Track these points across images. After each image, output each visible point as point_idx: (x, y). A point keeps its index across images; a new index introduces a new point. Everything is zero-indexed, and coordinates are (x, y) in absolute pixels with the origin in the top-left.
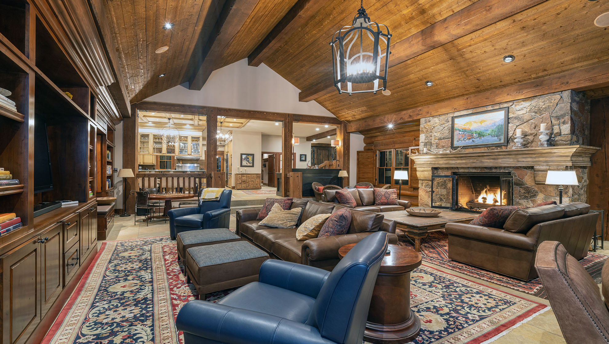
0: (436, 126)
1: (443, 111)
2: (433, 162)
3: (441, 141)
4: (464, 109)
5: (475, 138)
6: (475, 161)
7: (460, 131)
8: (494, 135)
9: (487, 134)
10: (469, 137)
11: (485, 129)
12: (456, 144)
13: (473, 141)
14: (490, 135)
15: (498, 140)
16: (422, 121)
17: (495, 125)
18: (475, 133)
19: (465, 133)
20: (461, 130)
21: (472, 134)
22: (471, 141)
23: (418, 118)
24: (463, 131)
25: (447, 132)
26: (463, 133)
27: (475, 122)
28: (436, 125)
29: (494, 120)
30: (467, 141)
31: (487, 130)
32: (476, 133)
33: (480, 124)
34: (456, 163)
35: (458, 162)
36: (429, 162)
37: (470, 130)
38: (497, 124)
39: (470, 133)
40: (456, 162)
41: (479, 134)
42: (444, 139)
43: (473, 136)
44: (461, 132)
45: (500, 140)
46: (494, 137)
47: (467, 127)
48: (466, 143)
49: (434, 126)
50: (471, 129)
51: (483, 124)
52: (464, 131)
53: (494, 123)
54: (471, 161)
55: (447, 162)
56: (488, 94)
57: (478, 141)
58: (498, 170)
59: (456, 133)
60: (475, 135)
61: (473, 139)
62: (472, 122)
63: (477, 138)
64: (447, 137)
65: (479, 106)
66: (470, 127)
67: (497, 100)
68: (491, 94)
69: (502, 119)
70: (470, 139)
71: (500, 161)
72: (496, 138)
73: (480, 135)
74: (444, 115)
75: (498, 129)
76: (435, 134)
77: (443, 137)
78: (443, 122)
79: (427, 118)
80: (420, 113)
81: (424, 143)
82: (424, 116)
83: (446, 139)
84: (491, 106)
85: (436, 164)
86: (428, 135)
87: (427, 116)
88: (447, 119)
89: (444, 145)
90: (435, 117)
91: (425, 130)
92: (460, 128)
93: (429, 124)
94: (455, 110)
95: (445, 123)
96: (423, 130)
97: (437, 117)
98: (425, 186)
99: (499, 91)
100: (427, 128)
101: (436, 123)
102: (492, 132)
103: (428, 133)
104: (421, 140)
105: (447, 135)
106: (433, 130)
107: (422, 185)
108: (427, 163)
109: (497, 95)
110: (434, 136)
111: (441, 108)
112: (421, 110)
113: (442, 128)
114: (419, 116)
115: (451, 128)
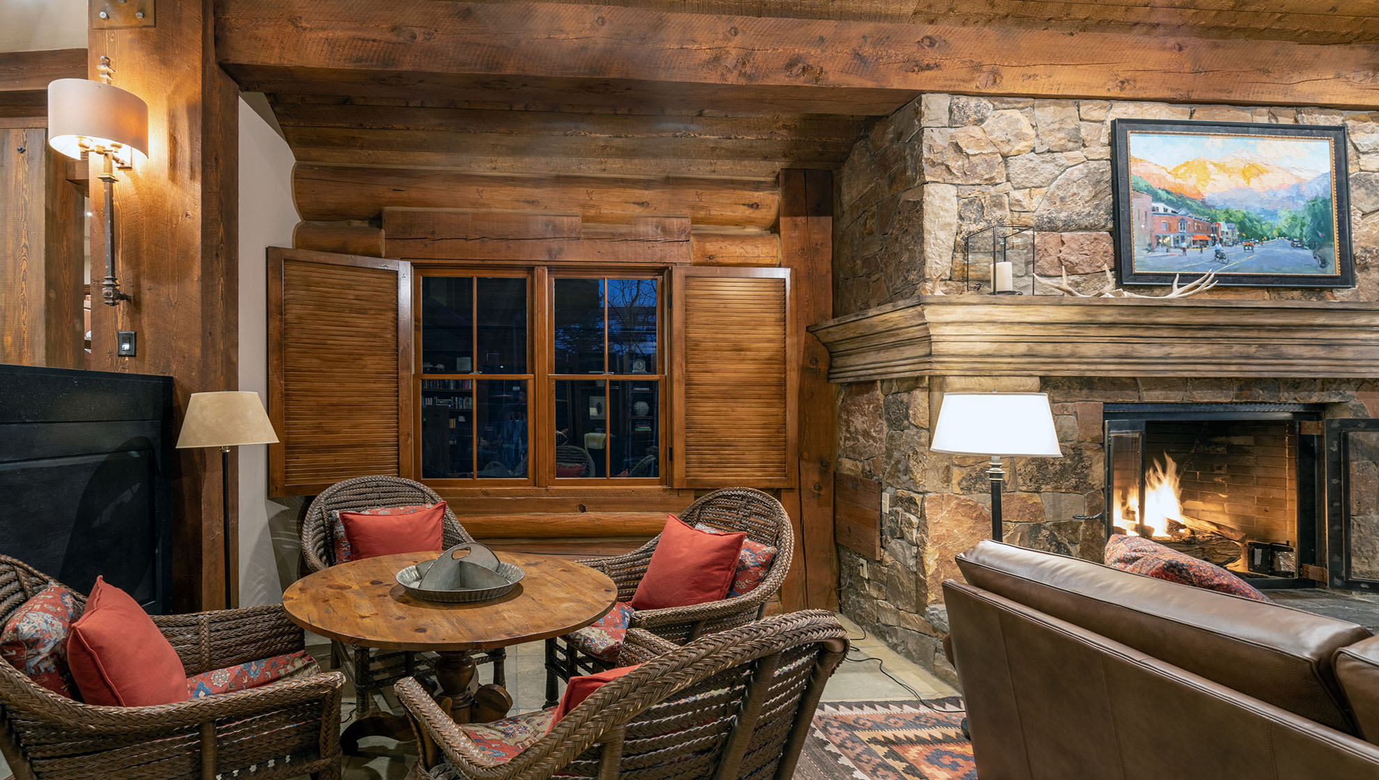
0: (1019, 153)
1: (1065, 79)
2: (1048, 348)
3: (1052, 238)
4: (1167, 94)
5: (1226, 245)
6: (1252, 350)
7: (1157, 198)
8: (1301, 241)
9: (1275, 233)
10: (1200, 236)
11: (1267, 207)
12: (1143, 259)
13: (1220, 256)
14: (1284, 235)
15: (1315, 262)
16: (935, 107)
17: (1300, 196)
18: (1224, 216)
19: (1183, 212)
20: (1164, 195)
21: (1214, 220)
22: (1209, 252)
23: (915, 81)
24: (1169, 202)
25: (1086, 193)
26: (1170, 210)
27: (1221, 167)
28: (1021, 146)
29: (1295, 173)
30: (1193, 252)
31: (1274, 214)
32: (1228, 221)
33: (1241, 181)
34: (1167, 356)
35: (1178, 350)
36: (1022, 348)
37: (1203, 202)
38: (1309, 193)
39: (1204, 214)
40: (1167, 349)
41: (1242, 227)
42: (1067, 226)
43: (1215, 230)
44: (1161, 207)
45: (1324, 263)
46: (1302, 247)
47: (1189, 183)
48: (1189, 260)
49: (1006, 149)
50: (1207, 196)
51: (1255, 183)
52: (1177, 200)
53: (1298, 187)
54: (1236, 349)
55: (1121, 349)
56: (1266, 49)
57: (1241, 260)
58: (1304, 394)
59: (1139, 205)
60: (1224, 227)
61: (1219, 246)
62: (1211, 167)
63: (1235, 243)
64: (1085, 222)
65: (1224, 97)
66: (1201, 188)
67: (1300, 87)
68: (1276, 54)
69: (1324, 175)
70: (1204, 244)
71: (1348, 353)
72: (1308, 253)
73: (1249, 232)
74: (1055, 104)
75: (1314, 216)
76: (1017, 195)
77: (1063, 215)
78: (1060, 139)
79: (963, 99)
80: (930, 56)
81: (958, 239)
82: (953, 83)
83: (1080, 229)
84: (1265, 110)
85: (1066, 357)
86: (981, 196)
87: (971, 87)
88: (1078, 130)
89: (1072, 258)
90: (1008, 103)
91: (956, 164)
92: (1155, 185)
93: (976, 131)
94: (1122, 89)
95: (1071, 145)
96: (942, 164)
97: (1021, 105)
98: (964, 483)
99: (1302, 52)
100: (968, 155)
101: (1020, 136)
102: (1292, 227)
103: (977, 181)
104: (937, 215)
105: (1087, 210)
106: (999, 173)
107: (947, 480)
108: (1009, 349)
109: (1299, 67)
110: (1010, 205)
111: (1055, 59)
112: (937, 45)
113: (1050, 167)
114: (914, 75)
115: (1108, 176)
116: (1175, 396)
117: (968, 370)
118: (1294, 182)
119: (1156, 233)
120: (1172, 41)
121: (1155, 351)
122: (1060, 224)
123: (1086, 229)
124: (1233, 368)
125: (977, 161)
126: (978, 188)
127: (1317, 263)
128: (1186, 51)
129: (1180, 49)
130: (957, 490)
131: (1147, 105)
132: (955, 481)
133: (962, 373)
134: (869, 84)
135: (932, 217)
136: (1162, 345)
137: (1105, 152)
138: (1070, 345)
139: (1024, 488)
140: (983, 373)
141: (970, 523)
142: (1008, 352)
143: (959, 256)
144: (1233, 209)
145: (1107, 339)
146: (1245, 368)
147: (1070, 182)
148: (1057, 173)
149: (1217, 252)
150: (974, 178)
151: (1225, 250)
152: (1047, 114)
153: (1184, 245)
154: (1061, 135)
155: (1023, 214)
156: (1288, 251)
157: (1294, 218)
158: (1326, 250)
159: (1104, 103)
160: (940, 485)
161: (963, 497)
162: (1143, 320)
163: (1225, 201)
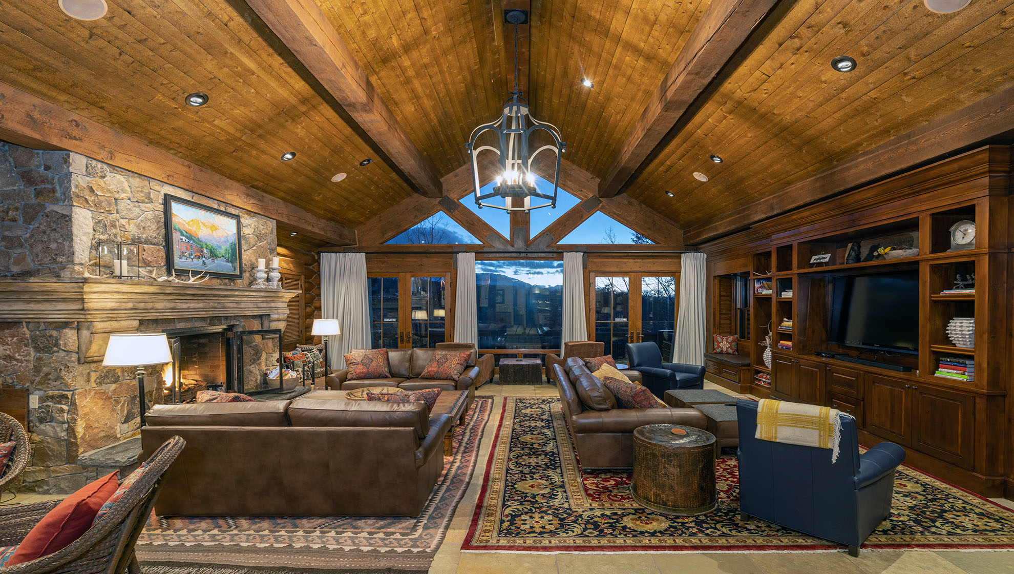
0: (123, 199)
1: (144, 167)
2: (142, 305)
4: (185, 187)
7: (183, 235)
8: (228, 259)
9: (221, 255)
10: (198, 254)
11: (218, 244)
12: (179, 263)
13: (204, 263)
14: (223, 256)
16: (78, 163)
17: (228, 241)
18: (205, 246)
19: (191, 242)
20: (185, 233)
21: (202, 247)
22: (201, 261)
23: (66, 144)
24: (187, 237)
25: (154, 227)
26: (187, 240)
27: (204, 224)
28: (123, 195)
29: (226, 231)
30: (195, 260)
31: (220, 248)
32: (206, 249)
33: (210, 232)
34: (188, 308)
35: (193, 305)
36: (130, 305)
37: (198, 239)
38: (231, 241)
39: (199, 244)
40: (188, 305)
41: (211, 251)
42: (147, 242)
43: (202, 252)
44: (184, 238)
45: (235, 269)
46: (228, 262)
47: (193, 229)
48: (194, 264)
49: (117, 196)
50: (199, 236)
51: (214, 233)
52: (189, 236)
53: (227, 237)
54: (211, 304)
55: (172, 305)
56: (217, 177)
59: (176, 236)
60: (205, 251)
61: (204, 259)
62: (200, 224)
63: (209, 258)
64: (154, 241)
65: (204, 193)
66: (197, 233)
68: (221, 180)
69: (234, 234)
70: (199, 257)
72: (230, 264)
73: (213, 254)
74: (139, 178)
75: (232, 249)
76: (123, 222)
77: (144, 236)
78: (142, 197)
79: (94, 163)
80: (76, 132)
81: (94, 242)
82: (89, 152)
83: (151, 244)
84: (216, 202)
85: (150, 309)
86: (105, 220)
87: (99, 157)
88: (149, 193)
89: (149, 259)
90: (117, 170)
91: (91, 199)
92: (182, 228)
93: (101, 182)
94: (168, 179)
95: (146, 200)
96: (83, 197)
97: (123, 174)
98: (98, 380)
99: (228, 182)
100: (97, 195)
101: (123, 191)
102: (226, 253)
103: (102, 211)
104: (81, 227)
105: (155, 235)
106: (113, 208)
107: (88, 381)
108: (124, 306)
109: (227, 188)
110: (120, 227)
111: (140, 156)
112: (80, 127)
113: (137, 210)
114: (66, 140)
115: (163, 220)
116: (189, 325)
117: (105, 318)
118: (226, 235)
119: (182, 250)
120: (186, 163)
121: (185, 306)
122: (143, 241)
123: (154, 244)
124: (211, 313)
125: (102, 200)
126: (103, 215)
127: (233, 269)
128: (191, 169)
129: (189, 168)
130: (94, 385)
131: (177, 189)
132: (92, 380)
133: (102, 320)
134: (38, 137)
135: (78, 227)
136: (187, 303)
137: (161, 208)
138: (151, 304)
139: (128, 378)
140: (113, 319)
141: (102, 402)
142: (123, 307)
143: (94, 252)
144: (208, 244)
145: (166, 301)
146: (215, 312)
147: (147, 219)
148: (141, 213)
149: (203, 261)
150: (100, 209)
151: (206, 261)
152: (136, 181)
153: (192, 257)
154: (142, 195)
155: (126, 233)
156: (224, 263)
157: (226, 250)
158: (235, 264)
159: (160, 183)
160: (84, 384)
161: (97, 388)
162: (182, 292)
163: (206, 239)
